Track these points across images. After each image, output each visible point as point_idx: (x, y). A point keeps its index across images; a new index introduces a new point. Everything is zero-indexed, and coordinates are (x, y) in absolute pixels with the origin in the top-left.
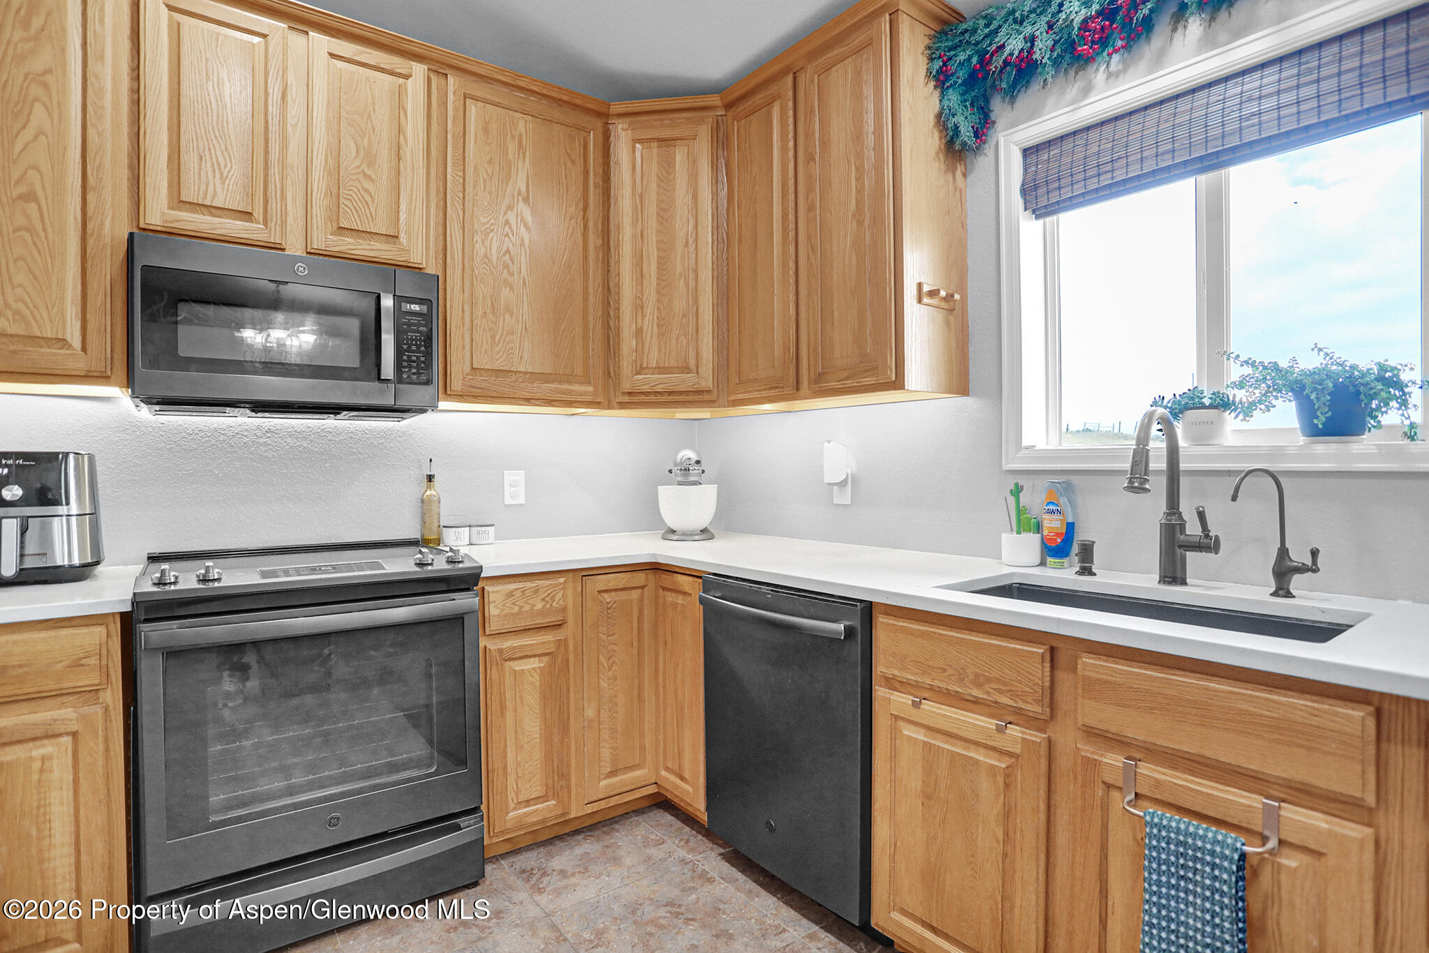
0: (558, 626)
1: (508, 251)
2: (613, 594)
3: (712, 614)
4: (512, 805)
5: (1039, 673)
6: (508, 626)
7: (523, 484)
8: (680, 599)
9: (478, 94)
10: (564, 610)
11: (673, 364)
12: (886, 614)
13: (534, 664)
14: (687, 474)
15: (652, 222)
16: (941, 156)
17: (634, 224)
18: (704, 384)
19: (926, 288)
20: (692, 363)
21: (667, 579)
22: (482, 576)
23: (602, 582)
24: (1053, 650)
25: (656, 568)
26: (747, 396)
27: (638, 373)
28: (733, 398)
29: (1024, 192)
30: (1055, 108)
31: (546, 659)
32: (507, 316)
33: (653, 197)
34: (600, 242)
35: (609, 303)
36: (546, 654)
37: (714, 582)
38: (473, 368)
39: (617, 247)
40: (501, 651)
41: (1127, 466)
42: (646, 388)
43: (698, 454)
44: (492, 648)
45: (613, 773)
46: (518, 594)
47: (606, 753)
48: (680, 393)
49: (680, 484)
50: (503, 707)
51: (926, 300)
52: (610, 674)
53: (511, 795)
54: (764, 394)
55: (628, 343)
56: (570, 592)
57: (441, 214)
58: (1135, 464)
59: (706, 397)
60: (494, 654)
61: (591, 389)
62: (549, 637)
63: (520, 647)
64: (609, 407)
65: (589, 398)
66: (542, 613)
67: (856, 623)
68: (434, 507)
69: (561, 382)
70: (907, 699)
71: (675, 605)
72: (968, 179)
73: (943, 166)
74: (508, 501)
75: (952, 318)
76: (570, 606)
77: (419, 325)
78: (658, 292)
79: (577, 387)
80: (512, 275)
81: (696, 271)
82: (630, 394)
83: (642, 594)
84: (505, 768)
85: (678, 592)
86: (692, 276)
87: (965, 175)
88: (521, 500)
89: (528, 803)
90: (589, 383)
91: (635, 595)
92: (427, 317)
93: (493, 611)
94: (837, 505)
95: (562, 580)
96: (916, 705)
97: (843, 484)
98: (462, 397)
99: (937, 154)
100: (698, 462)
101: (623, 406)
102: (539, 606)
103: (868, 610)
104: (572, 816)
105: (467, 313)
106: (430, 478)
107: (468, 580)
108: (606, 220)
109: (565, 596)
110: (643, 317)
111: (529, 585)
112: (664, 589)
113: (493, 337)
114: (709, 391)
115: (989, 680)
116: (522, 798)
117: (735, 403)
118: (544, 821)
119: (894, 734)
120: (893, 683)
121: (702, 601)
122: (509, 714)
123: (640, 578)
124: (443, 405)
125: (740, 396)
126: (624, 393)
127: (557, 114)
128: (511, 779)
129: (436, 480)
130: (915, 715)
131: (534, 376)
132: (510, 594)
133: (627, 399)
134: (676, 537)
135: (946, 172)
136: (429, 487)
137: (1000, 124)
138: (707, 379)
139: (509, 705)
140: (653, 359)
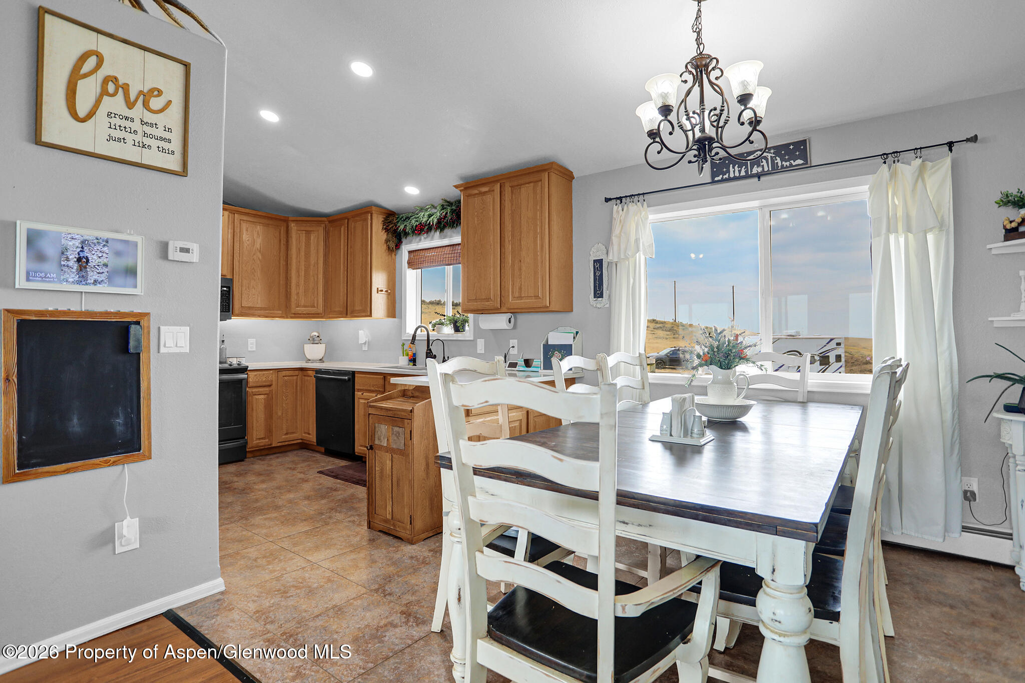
0: (270, 386)
1: (254, 268)
2: (287, 377)
3: (318, 379)
4: (255, 439)
5: (381, 382)
6: (255, 385)
7: (255, 344)
8: (309, 378)
9: (245, 219)
10: (272, 381)
11: (309, 305)
12: (358, 374)
13: (262, 397)
14: (314, 341)
15: (303, 258)
16: (387, 251)
17: (297, 258)
18: (319, 311)
19: (379, 289)
20: (316, 305)
21: (305, 373)
22: (248, 369)
23: (284, 373)
24: (384, 377)
25: (302, 369)
26: (333, 316)
27: (297, 307)
28: (329, 316)
29: (408, 263)
30: (414, 243)
31: (266, 395)
32: (253, 289)
33: (303, 250)
34: (284, 263)
35: (287, 284)
36: (266, 394)
37: (318, 371)
38: (242, 306)
39: (290, 265)
40: (252, 392)
41: (411, 338)
42: (300, 312)
43: (319, 334)
44: (250, 391)
45: (287, 434)
46: (258, 375)
47: (284, 427)
48: (311, 314)
49: (313, 343)
50: (253, 409)
51: (379, 292)
52: (286, 402)
53: (254, 436)
54: (337, 316)
55: (294, 297)
56: (274, 376)
57: (232, 258)
58: (413, 338)
59: (320, 315)
60: (251, 393)
61: (281, 312)
62: (267, 389)
63: (259, 391)
64: (287, 318)
65: (281, 315)
66: (265, 381)
67: (351, 377)
68: (224, 350)
69: (270, 310)
70: (360, 393)
71: (307, 380)
72: (397, 257)
73: (387, 254)
74: (249, 349)
75: (389, 296)
76: (274, 380)
77: (226, 294)
78: (304, 281)
79: (276, 312)
80: (255, 276)
81: (317, 275)
82: (294, 314)
83: (297, 378)
84: (253, 427)
85: (308, 376)
86: (316, 276)
87: (395, 255)
88: (254, 349)
89: (259, 439)
90: (280, 310)
91: (295, 378)
92: (229, 292)
93: (250, 380)
94: (364, 351)
95: (271, 372)
96: (362, 394)
97: (365, 343)
98: (238, 315)
99: (385, 251)
100: (318, 336)
101: (292, 318)
102: (264, 379)
103: (353, 374)
104: (273, 446)
105: (240, 289)
106: (223, 341)
107: (244, 370)
108: (287, 257)
109: (272, 377)
110: (299, 289)
111: (260, 373)
112: (304, 376)
113: (248, 297)
114: (321, 314)
115: (375, 385)
116: (258, 438)
117: (330, 318)
118: (265, 446)
119: (359, 402)
120: (359, 390)
121: (315, 376)
122: (254, 411)
123: (297, 373)
124: (232, 318)
125: (331, 316)
126: (292, 314)
127: (271, 222)
128: (254, 432)
129: (225, 342)
130: (362, 397)
131: (261, 309)
132: (256, 375)
133: (293, 315)
134: (310, 362)
135: (388, 255)
136: (222, 344)
137: (403, 243)
138: (320, 309)
139: (254, 409)
140: (302, 303)
